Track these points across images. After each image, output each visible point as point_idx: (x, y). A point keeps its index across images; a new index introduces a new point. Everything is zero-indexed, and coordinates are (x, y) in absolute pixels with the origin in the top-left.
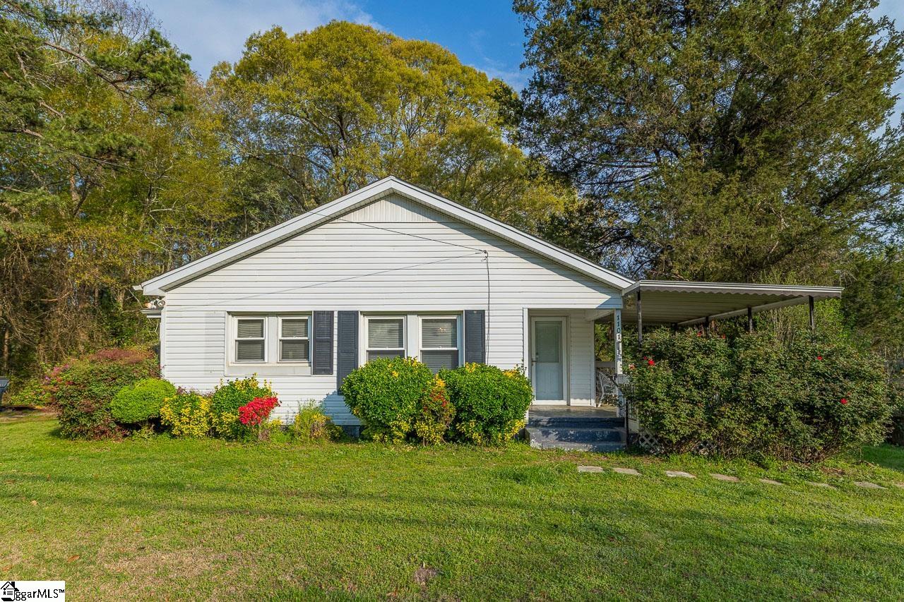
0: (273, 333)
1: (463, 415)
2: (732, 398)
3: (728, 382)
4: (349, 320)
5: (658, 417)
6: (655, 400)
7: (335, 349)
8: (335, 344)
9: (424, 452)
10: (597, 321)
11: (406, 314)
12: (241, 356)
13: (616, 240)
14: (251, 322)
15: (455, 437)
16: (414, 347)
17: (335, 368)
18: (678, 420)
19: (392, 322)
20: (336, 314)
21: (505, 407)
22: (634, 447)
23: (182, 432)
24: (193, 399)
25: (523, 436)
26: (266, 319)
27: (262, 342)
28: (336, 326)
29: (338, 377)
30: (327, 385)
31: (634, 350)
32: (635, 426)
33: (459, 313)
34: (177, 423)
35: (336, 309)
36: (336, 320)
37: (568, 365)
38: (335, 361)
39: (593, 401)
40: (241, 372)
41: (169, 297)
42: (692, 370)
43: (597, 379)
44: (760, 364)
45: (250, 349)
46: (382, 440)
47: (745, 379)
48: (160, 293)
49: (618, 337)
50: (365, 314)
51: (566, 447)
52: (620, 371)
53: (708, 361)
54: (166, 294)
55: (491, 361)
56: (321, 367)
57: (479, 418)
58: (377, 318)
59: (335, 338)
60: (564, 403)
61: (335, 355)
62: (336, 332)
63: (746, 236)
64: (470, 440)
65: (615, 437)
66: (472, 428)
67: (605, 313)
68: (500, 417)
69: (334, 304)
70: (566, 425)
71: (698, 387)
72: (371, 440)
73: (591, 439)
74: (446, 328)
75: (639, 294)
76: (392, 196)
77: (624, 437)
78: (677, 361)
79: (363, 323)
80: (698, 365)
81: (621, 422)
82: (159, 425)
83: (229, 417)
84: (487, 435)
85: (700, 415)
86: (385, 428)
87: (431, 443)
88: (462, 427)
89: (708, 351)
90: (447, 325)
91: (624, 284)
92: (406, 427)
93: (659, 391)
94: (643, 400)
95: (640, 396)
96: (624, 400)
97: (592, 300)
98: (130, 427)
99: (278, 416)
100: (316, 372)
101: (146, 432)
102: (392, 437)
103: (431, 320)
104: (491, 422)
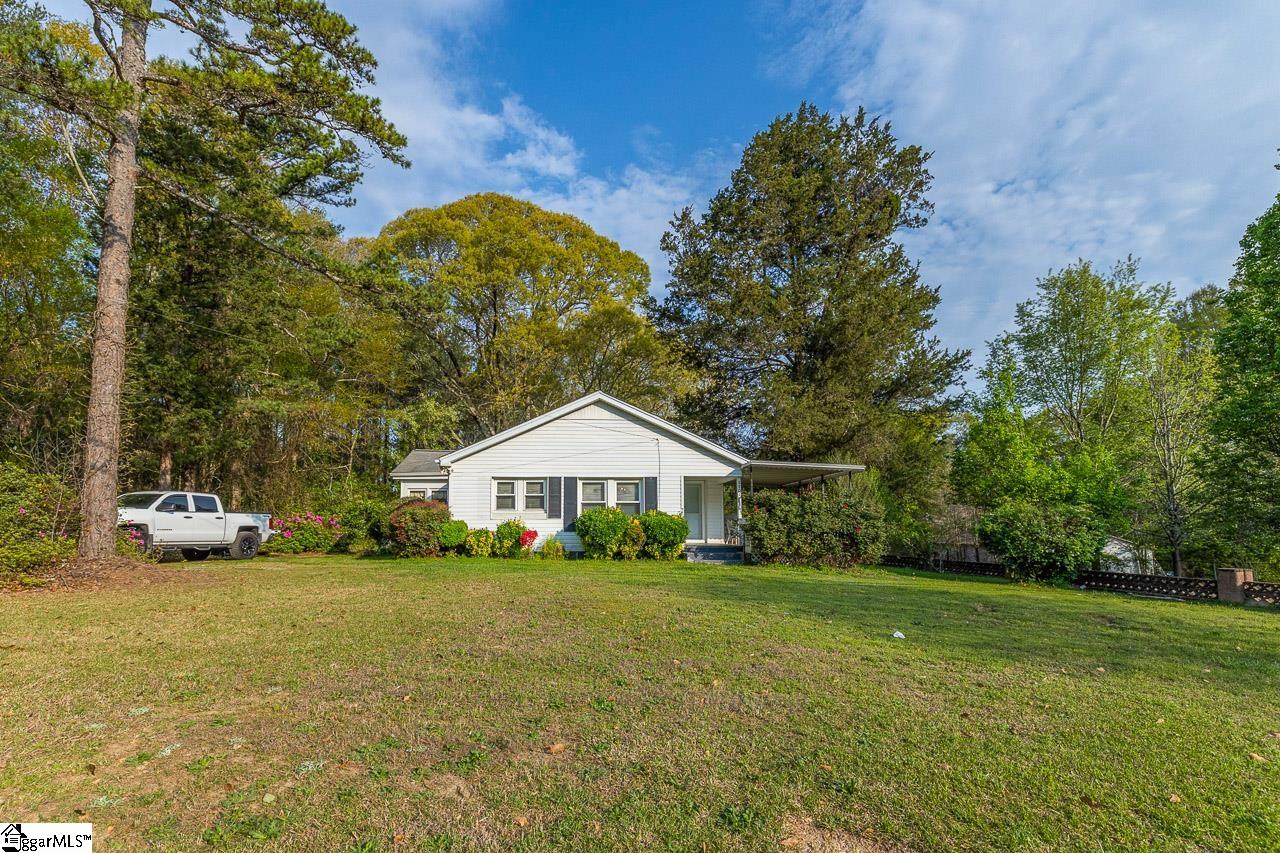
0: (521, 491)
1: (651, 540)
2: (801, 529)
3: (799, 520)
4: (571, 482)
5: (761, 540)
6: (759, 531)
7: (562, 502)
8: (563, 498)
9: (625, 565)
10: (725, 484)
11: (606, 479)
12: (499, 506)
13: (738, 415)
14: (506, 484)
15: (644, 555)
16: (612, 500)
17: (562, 514)
18: (773, 541)
19: (598, 484)
20: (563, 479)
21: (675, 535)
22: (748, 561)
23: (477, 553)
24: (484, 532)
25: (682, 556)
26: (516, 482)
27: (513, 498)
28: (563, 487)
29: (564, 520)
30: (558, 525)
31: (748, 502)
32: (748, 550)
33: (641, 479)
34: (475, 547)
35: (563, 476)
36: (563, 483)
37: (706, 515)
38: (562, 510)
39: (723, 540)
40: (507, 515)
41: (454, 466)
42: (779, 513)
43: (725, 525)
44: (815, 509)
45: (505, 502)
46: (599, 557)
47: (808, 517)
48: (450, 464)
49: (739, 495)
50: (581, 479)
51: (709, 562)
52: (740, 516)
53: (787, 508)
54: (452, 465)
55: (661, 508)
56: (553, 514)
57: (660, 542)
58: (589, 481)
59: (563, 494)
60: (703, 541)
61: (562, 506)
62: (563, 490)
63: (823, 424)
64: (653, 557)
65: (739, 557)
66: (655, 549)
67: (729, 480)
68: (673, 541)
69: (562, 472)
70: (706, 551)
71: (783, 523)
72: (592, 558)
73: (724, 558)
74: (632, 489)
75: (751, 468)
76: (599, 403)
77: (742, 557)
78: (770, 510)
79: (580, 484)
80: (782, 511)
81: (741, 549)
82: (462, 549)
83: (507, 543)
84: (663, 553)
85: (784, 539)
86: (602, 548)
87: (630, 559)
88: (648, 549)
89: (788, 503)
90: (633, 486)
91: (742, 461)
92: (615, 549)
93: (761, 525)
94: (753, 531)
95: (750, 529)
96: (742, 533)
97: (722, 471)
98: (444, 549)
99: (537, 543)
100: (550, 517)
101: (451, 554)
102: (605, 556)
103: (623, 482)
104: (666, 546)
